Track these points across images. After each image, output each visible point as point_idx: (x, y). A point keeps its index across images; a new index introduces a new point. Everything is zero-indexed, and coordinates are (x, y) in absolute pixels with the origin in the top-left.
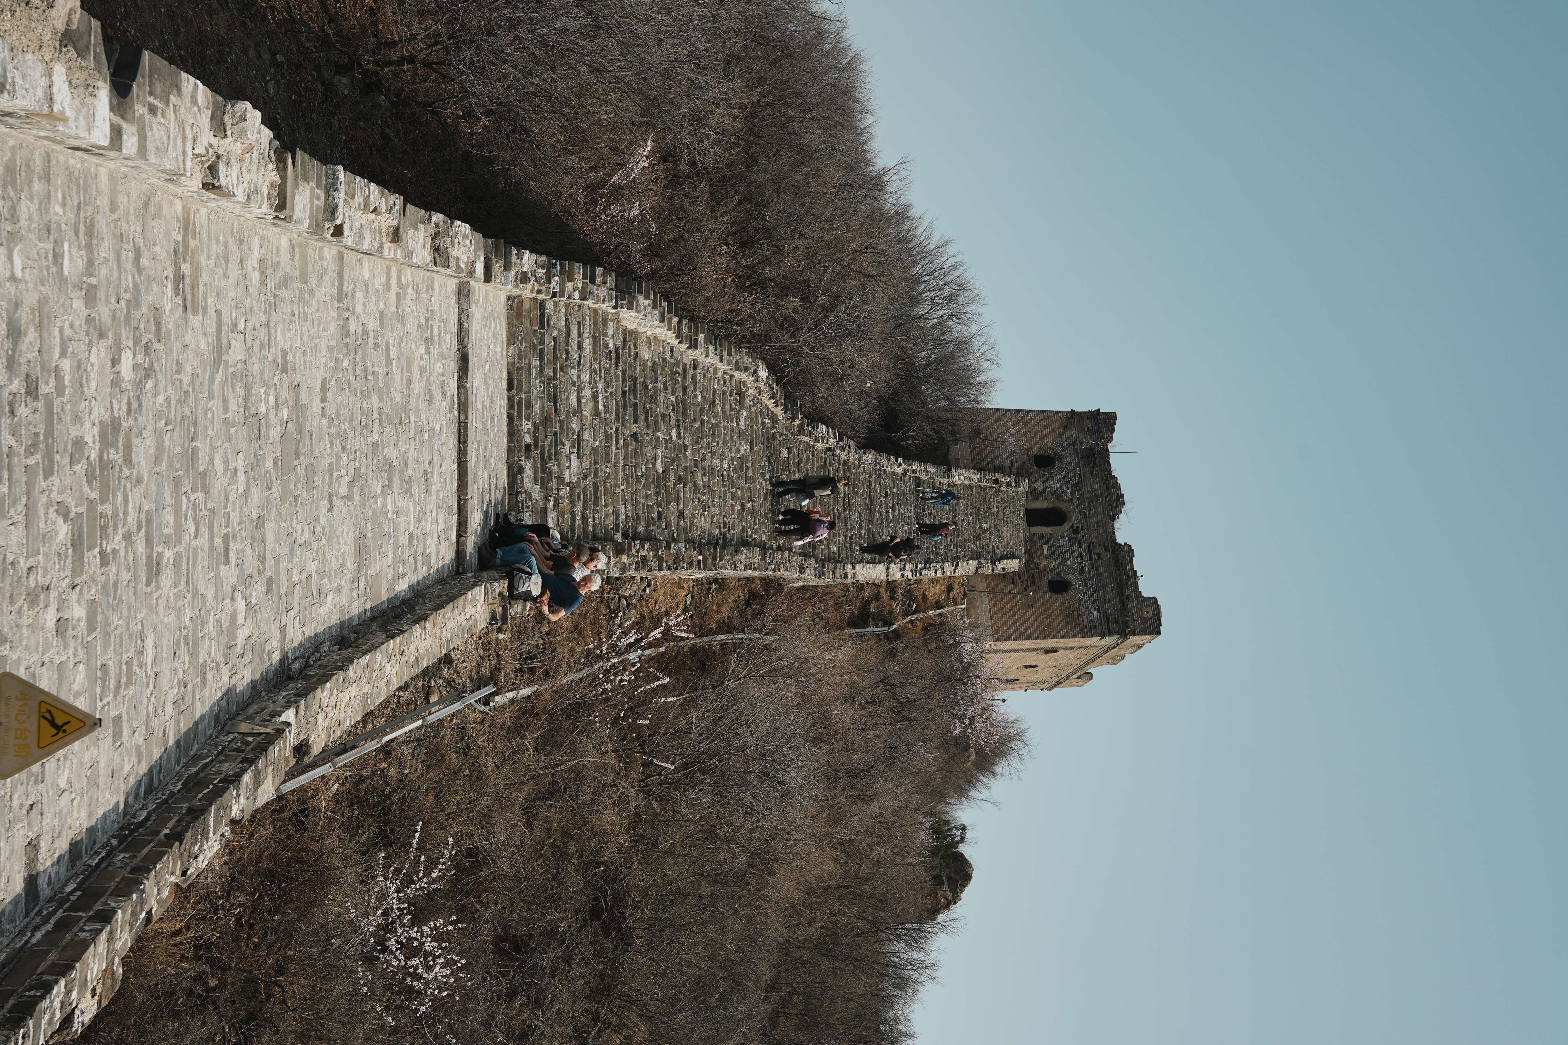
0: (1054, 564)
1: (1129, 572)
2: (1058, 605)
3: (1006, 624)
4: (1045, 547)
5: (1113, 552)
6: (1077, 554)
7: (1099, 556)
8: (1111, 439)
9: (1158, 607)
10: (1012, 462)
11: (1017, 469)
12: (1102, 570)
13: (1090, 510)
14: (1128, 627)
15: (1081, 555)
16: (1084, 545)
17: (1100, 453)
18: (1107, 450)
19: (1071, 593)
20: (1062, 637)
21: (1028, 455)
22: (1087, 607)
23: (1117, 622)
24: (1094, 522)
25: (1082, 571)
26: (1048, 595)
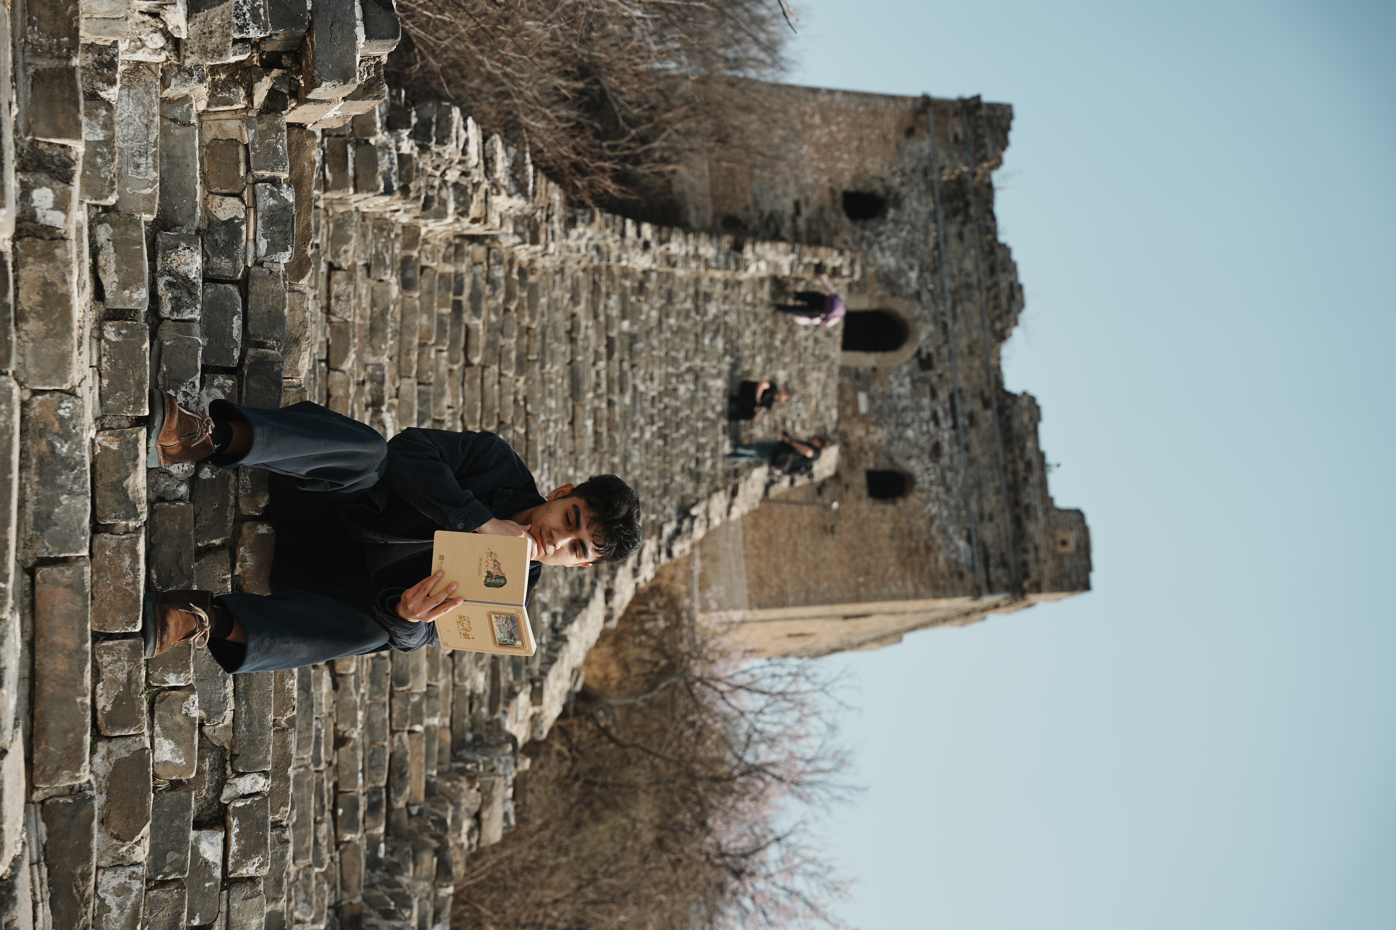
0: (880, 435)
1: (1031, 455)
2: (886, 528)
3: (778, 571)
4: (862, 398)
5: (1001, 410)
6: (926, 414)
7: (972, 418)
8: (999, 163)
9: (1085, 531)
10: (797, 205)
11: (809, 221)
12: (977, 450)
13: (955, 317)
14: (1026, 575)
15: (935, 418)
16: (943, 395)
17: (977, 192)
18: (990, 187)
19: (913, 500)
20: (894, 598)
21: (832, 191)
22: (943, 531)
23: (1004, 564)
24: (963, 343)
25: (936, 450)
26: (866, 505)
